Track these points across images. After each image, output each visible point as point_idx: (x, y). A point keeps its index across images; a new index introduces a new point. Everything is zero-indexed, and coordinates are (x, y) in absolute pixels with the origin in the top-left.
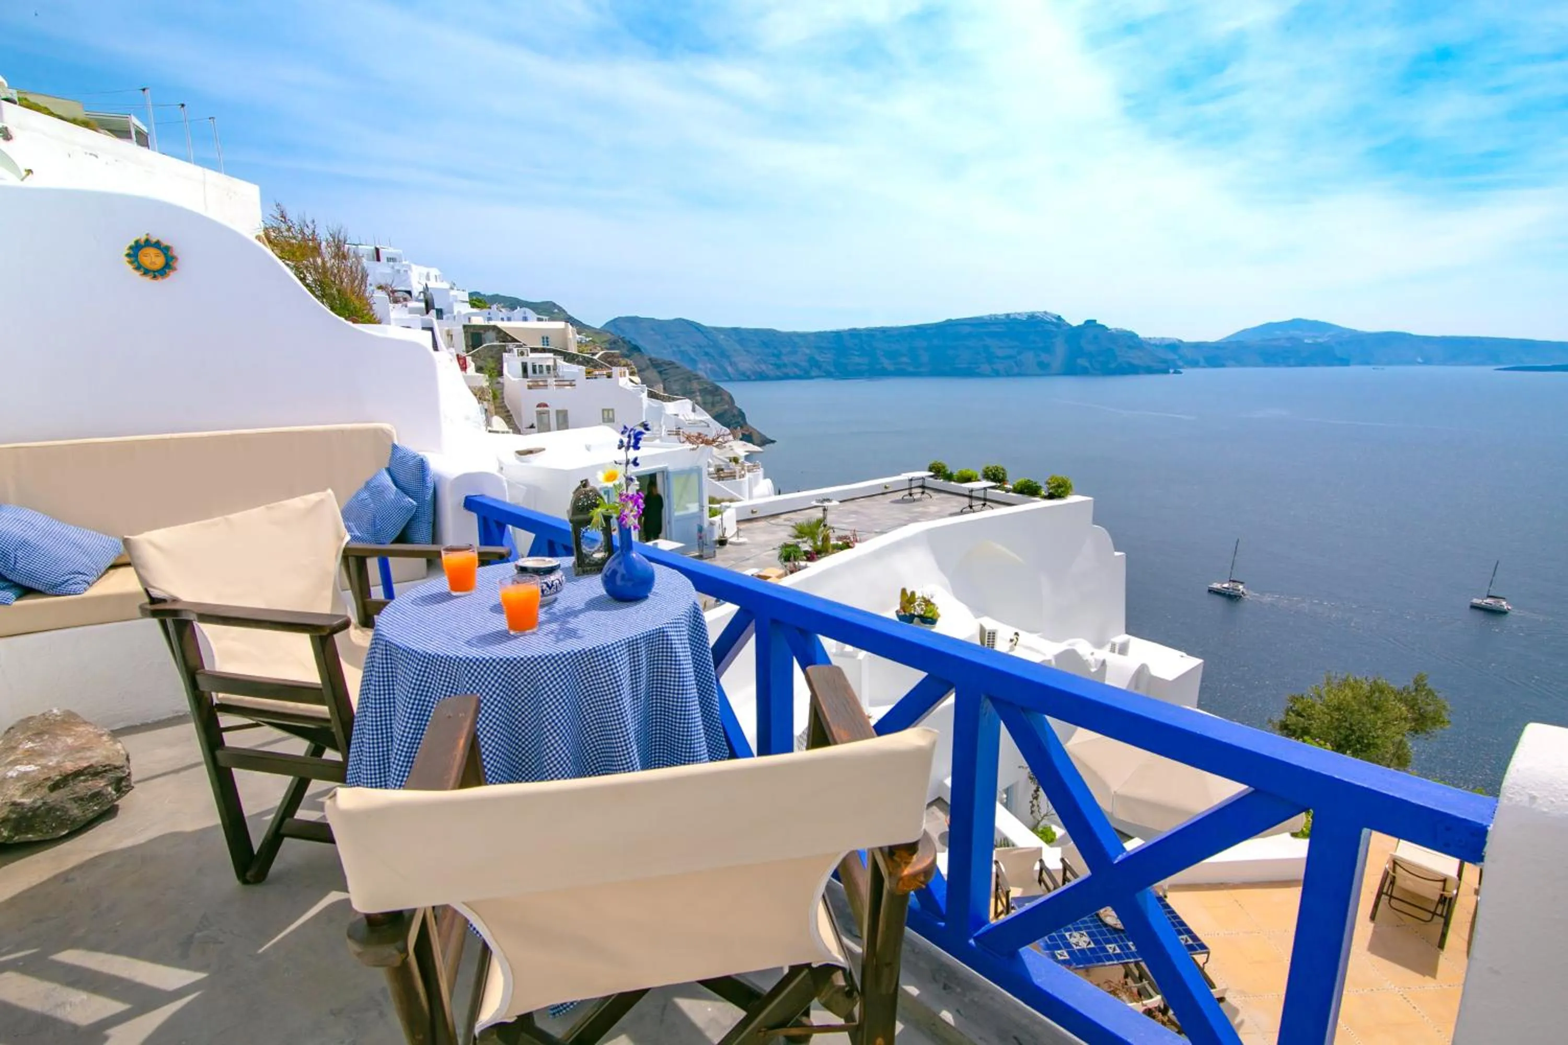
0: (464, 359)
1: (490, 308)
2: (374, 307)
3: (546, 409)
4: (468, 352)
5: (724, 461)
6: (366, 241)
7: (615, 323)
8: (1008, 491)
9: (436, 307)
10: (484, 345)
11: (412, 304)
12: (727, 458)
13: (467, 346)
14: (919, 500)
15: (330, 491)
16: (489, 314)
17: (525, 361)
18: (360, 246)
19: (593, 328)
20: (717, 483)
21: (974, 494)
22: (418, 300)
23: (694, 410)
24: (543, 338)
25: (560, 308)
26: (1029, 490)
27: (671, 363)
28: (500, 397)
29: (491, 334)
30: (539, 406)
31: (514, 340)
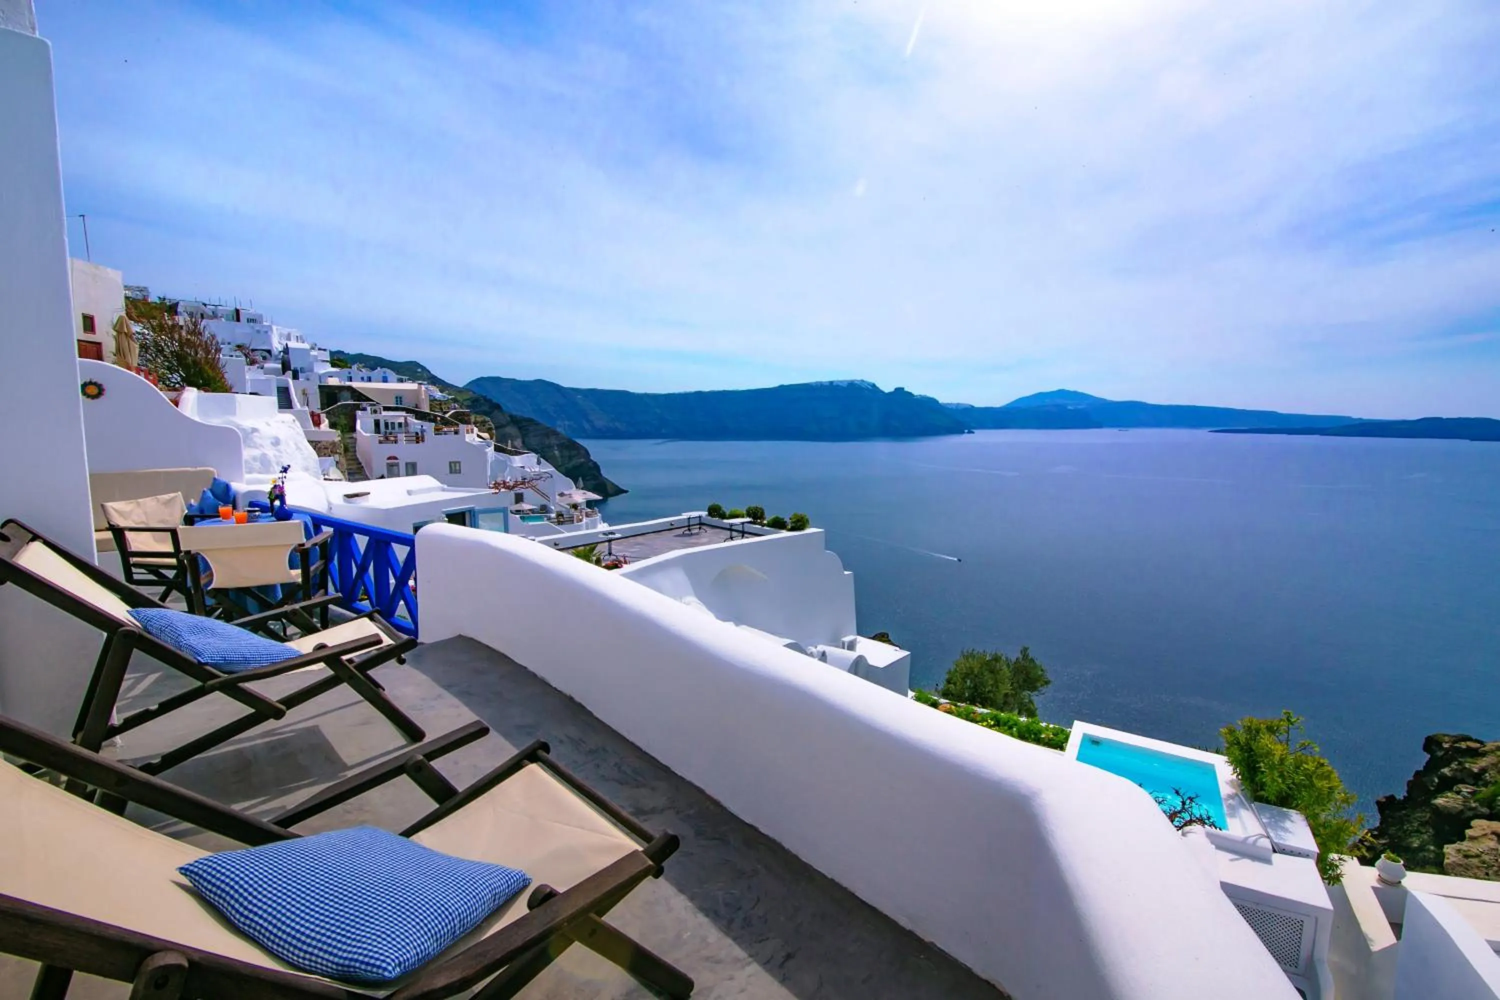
0: (319, 416)
1: (351, 368)
2: (226, 376)
3: (396, 461)
4: (322, 409)
5: (566, 508)
6: (226, 302)
7: (479, 382)
8: (763, 525)
9: (292, 368)
10: (339, 404)
11: (269, 365)
12: (568, 504)
13: (322, 404)
14: (697, 534)
15: (180, 493)
16: (350, 373)
17: (377, 418)
18: (220, 308)
19: (456, 387)
20: (557, 527)
21: (733, 528)
22: (276, 359)
23: (539, 463)
24: (397, 398)
25: (423, 368)
26: (778, 524)
27: (530, 420)
28: (351, 450)
29: (346, 394)
30: (389, 458)
31: (368, 399)
